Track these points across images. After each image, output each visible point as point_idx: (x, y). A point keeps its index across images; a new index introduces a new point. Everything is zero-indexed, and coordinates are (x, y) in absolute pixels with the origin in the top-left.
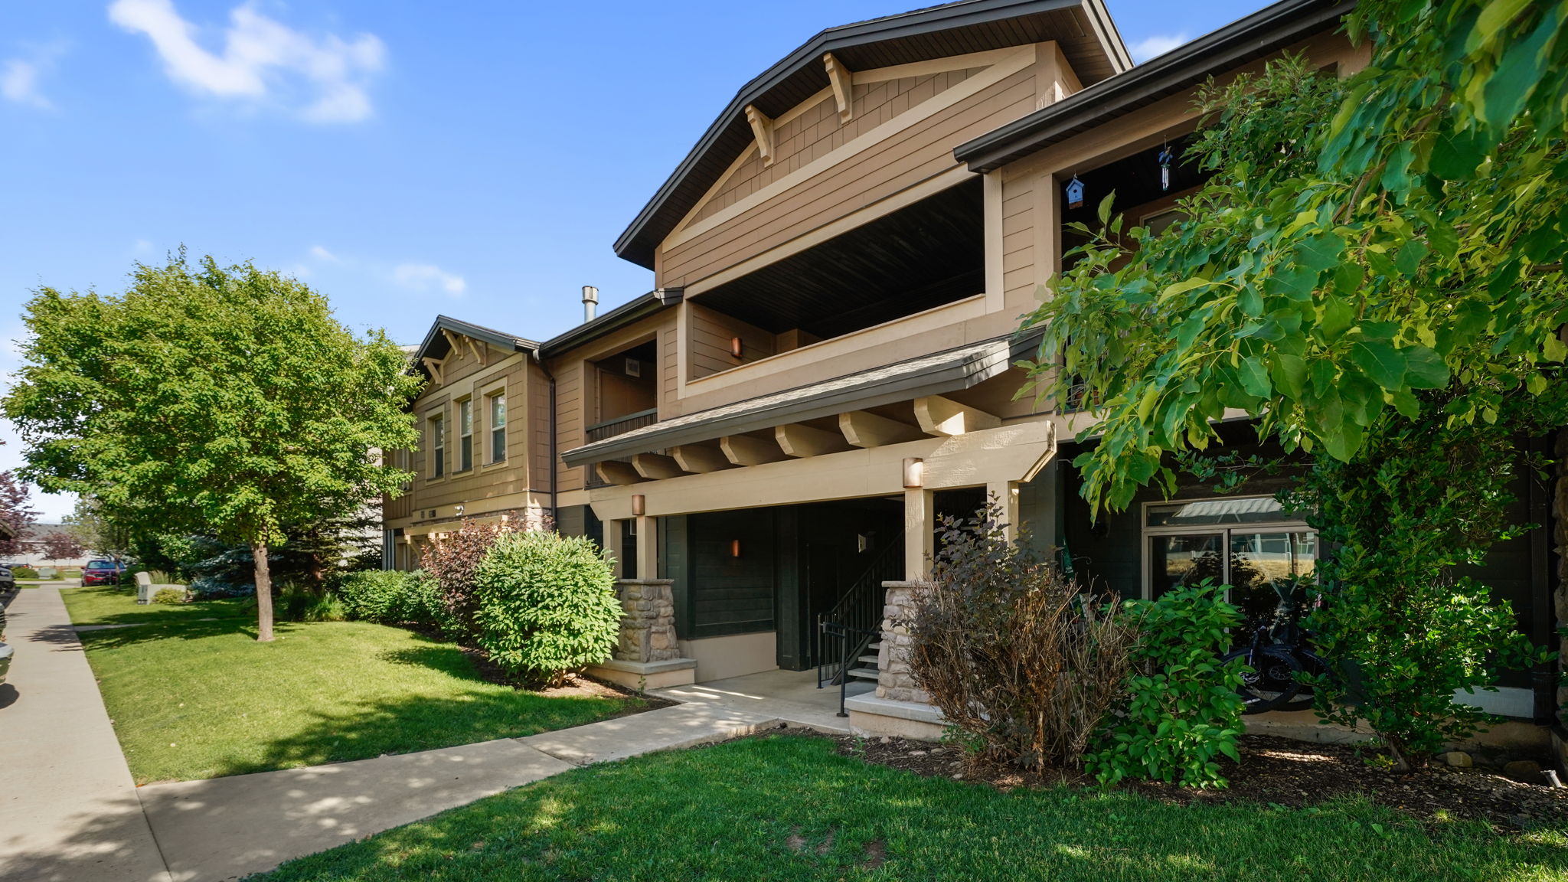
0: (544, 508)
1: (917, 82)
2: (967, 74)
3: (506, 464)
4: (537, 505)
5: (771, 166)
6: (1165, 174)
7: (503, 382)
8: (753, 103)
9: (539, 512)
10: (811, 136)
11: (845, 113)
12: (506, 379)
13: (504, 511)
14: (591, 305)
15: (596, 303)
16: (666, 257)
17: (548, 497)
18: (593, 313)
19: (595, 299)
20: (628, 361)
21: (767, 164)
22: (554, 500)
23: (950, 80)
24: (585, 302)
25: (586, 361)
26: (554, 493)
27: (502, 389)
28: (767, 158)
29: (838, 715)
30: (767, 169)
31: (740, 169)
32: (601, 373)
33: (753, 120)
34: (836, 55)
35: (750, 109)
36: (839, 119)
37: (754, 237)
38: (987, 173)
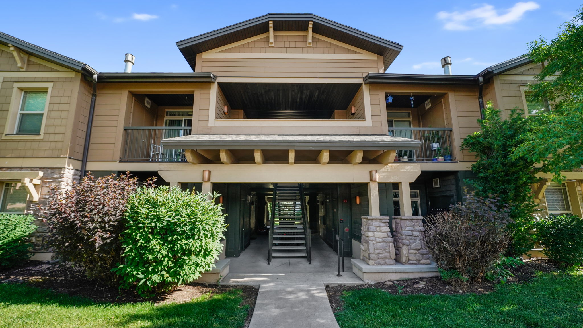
0: (76, 170)
1: (338, 47)
2: (355, 53)
3: (41, 137)
4: (71, 167)
5: (272, 47)
6: (412, 103)
7: (50, 85)
8: (273, 21)
9: (72, 172)
10: (293, 44)
11: (310, 44)
12: (52, 83)
13: (41, 169)
14: (130, 64)
15: (133, 64)
16: (204, 60)
17: (80, 163)
18: (130, 69)
19: (133, 62)
20: (147, 99)
21: (270, 45)
22: (84, 165)
23: (349, 52)
24: (126, 61)
25: (129, 91)
26: (84, 160)
27: (47, 89)
28: (271, 43)
29: (337, 276)
30: (270, 47)
31: (255, 41)
32: (135, 100)
33: (271, 27)
34: (314, 24)
35: (272, 22)
36: (306, 44)
37: (262, 69)
38: (365, 84)
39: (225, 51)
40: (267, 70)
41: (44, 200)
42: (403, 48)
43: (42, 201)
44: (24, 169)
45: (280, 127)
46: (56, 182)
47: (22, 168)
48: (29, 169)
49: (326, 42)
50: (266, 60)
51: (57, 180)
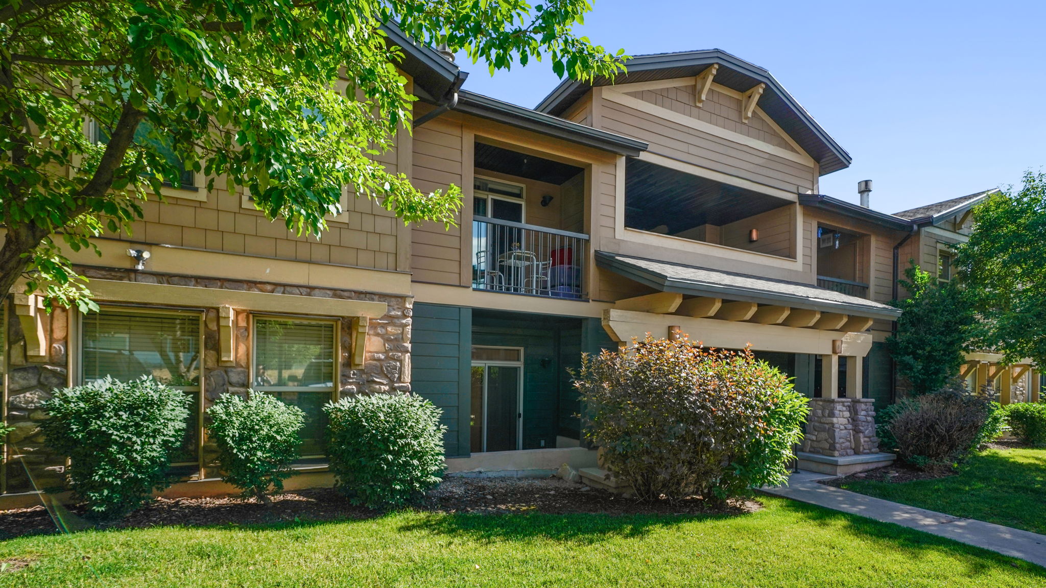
2: (793, 150)
3: (344, 218)
5: (699, 108)
8: (719, 65)
10: (724, 111)
11: (747, 118)
16: (604, 103)
25: (475, 136)
30: (696, 106)
33: (713, 74)
34: (767, 89)
35: (716, 66)
36: (740, 117)
37: (683, 147)
38: (800, 204)
39: (634, 95)
40: (693, 150)
41: (375, 362)
42: (852, 162)
43: (370, 364)
44: (317, 291)
45: (726, 259)
46: (395, 326)
47: (312, 288)
48: (328, 292)
49: (763, 120)
50: (691, 131)
51: (396, 321)
